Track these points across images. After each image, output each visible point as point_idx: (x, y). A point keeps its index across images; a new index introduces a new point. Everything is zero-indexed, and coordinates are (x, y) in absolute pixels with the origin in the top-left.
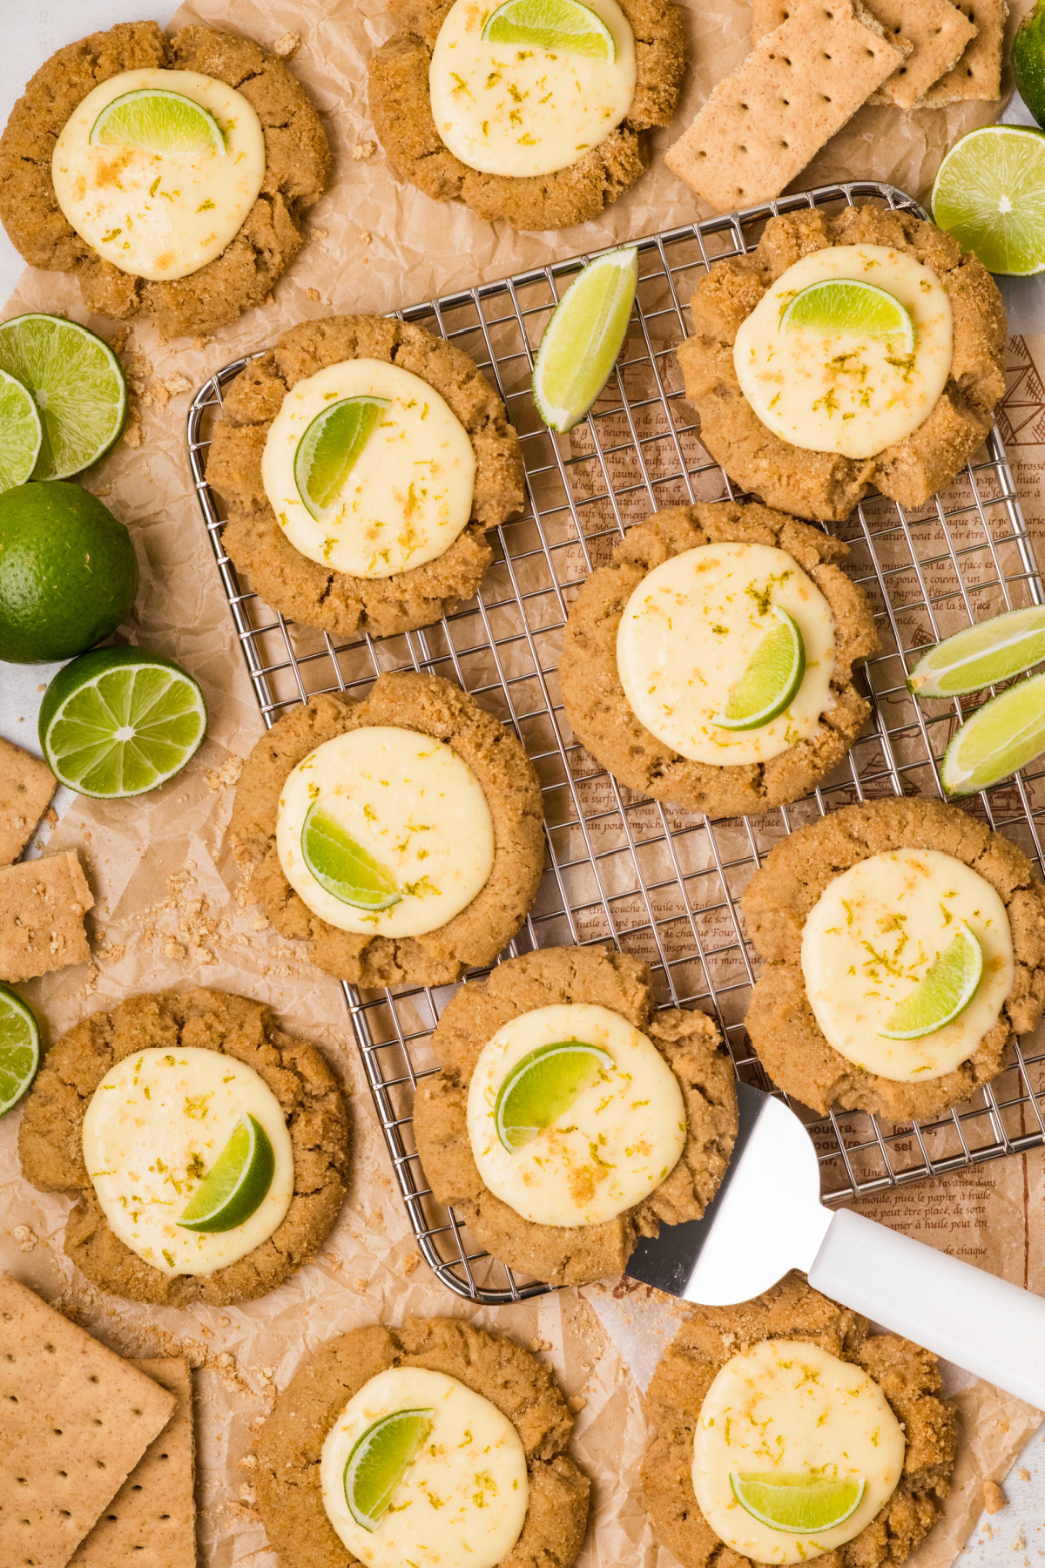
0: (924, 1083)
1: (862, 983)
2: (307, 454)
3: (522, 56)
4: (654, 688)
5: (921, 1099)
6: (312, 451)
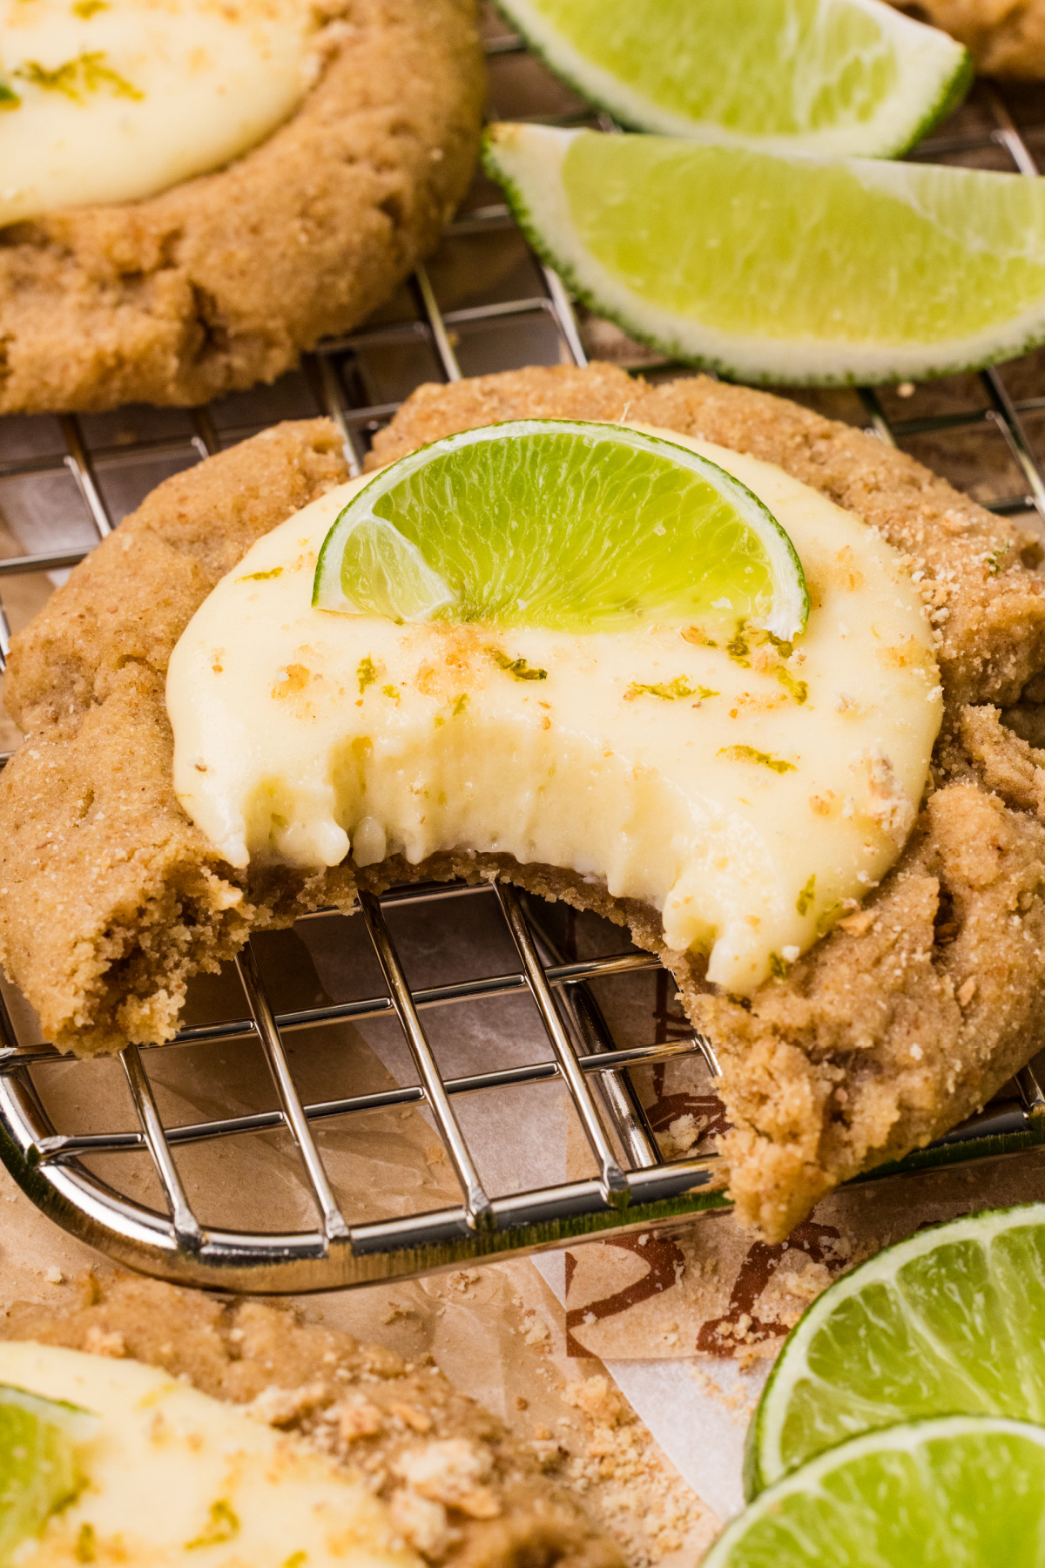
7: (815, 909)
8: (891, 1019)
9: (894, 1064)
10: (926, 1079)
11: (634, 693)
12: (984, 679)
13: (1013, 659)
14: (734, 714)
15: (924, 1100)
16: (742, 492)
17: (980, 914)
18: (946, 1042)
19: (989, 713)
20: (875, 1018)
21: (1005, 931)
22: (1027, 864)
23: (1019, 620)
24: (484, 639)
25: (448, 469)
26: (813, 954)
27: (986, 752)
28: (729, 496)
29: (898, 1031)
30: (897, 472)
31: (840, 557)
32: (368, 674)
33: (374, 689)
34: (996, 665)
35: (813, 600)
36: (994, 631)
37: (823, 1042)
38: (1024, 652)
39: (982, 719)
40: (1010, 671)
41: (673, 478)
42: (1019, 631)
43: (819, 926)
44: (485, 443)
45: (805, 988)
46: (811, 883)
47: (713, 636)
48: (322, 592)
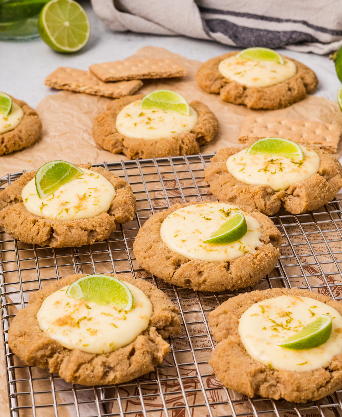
0: (304, 373)
1: (270, 333)
2: (43, 171)
3: (154, 112)
4: (177, 235)
5: (303, 379)
6: (46, 171)
7: (112, 346)
8: (118, 364)
9: (116, 370)
10: (119, 373)
11: (102, 314)
12: (157, 324)
13: (162, 322)
14: (114, 319)
15: (118, 376)
16: (128, 290)
17: (137, 353)
18: (125, 369)
19: (155, 328)
20: (115, 363)
21: (140, 356)
22: (147, 347)
23: (164, 316)
24: (85, 302)
25: (90, 280)
26: (110, 353)
27: (151, 333)
28: (127, 290)
29: (118, 366)
30: (161, 296)
31: (141, 303)
32: (68, 304)
33: (68, 306)
34: (159, 323)
35: (133, 307)
36: (160, 317)
37: (107, 365)
38: (164, 322)
39: (153, 329)
40: (161, 323)
41: (120, 286)
42: (163, 318)
43: (112, 349)
44: (96, 277)
45: (107, 357)
46: (113, 343)
47: (117, 309)
48: (67, 293)
